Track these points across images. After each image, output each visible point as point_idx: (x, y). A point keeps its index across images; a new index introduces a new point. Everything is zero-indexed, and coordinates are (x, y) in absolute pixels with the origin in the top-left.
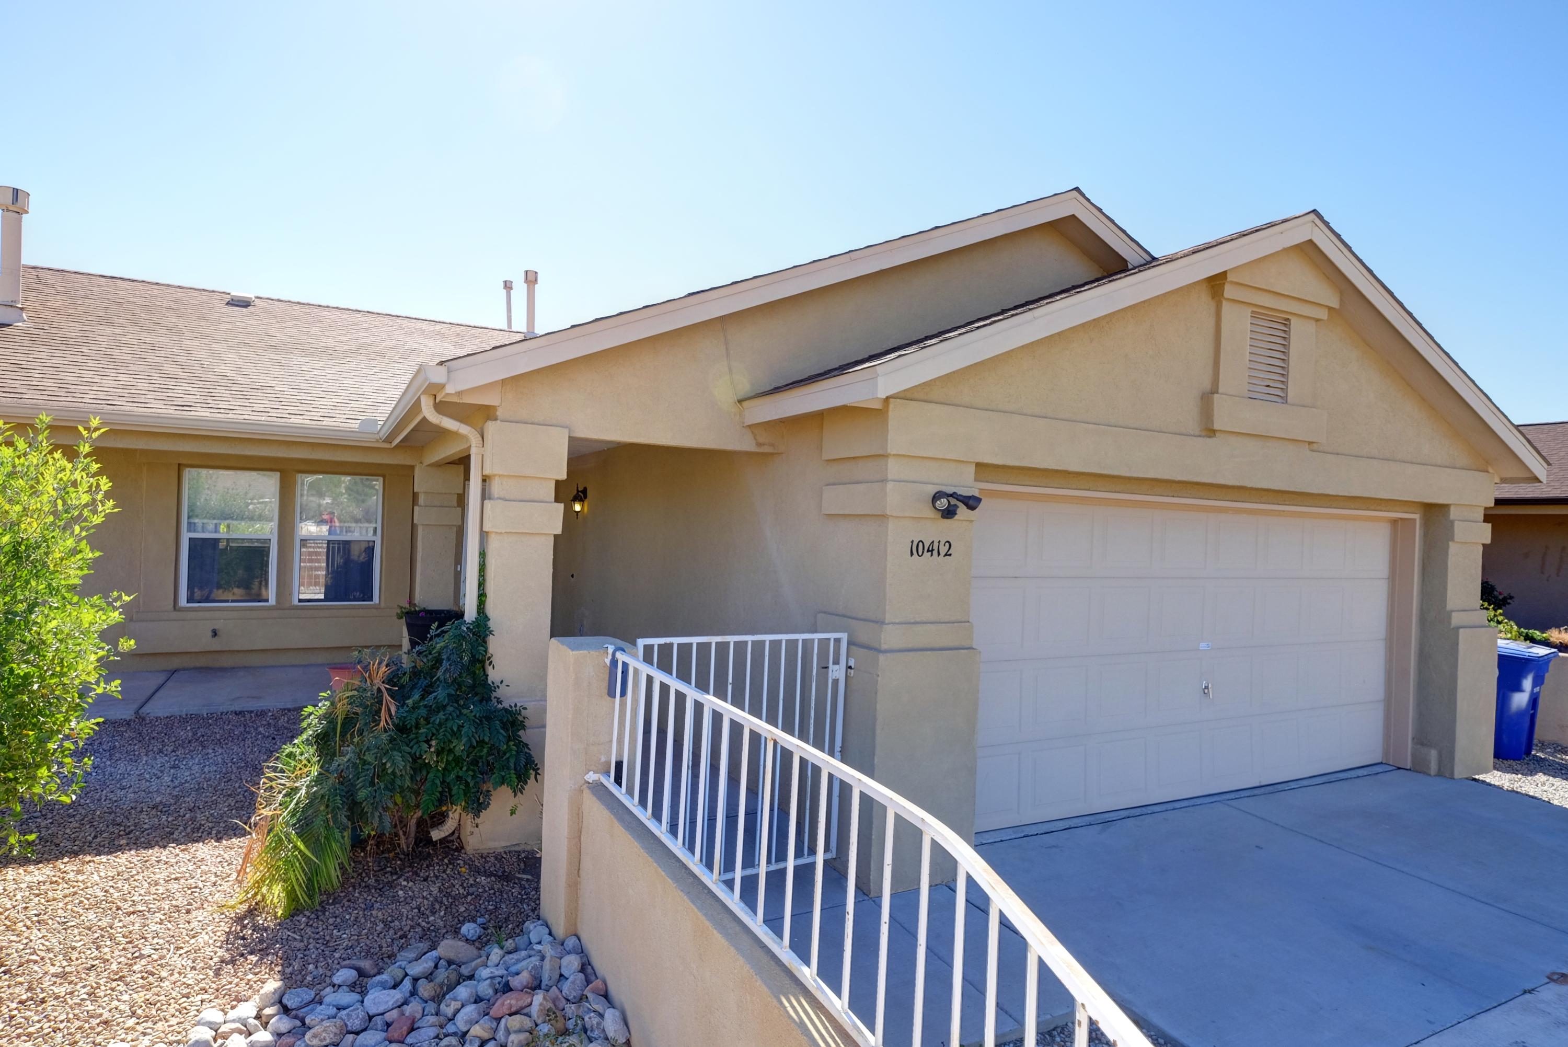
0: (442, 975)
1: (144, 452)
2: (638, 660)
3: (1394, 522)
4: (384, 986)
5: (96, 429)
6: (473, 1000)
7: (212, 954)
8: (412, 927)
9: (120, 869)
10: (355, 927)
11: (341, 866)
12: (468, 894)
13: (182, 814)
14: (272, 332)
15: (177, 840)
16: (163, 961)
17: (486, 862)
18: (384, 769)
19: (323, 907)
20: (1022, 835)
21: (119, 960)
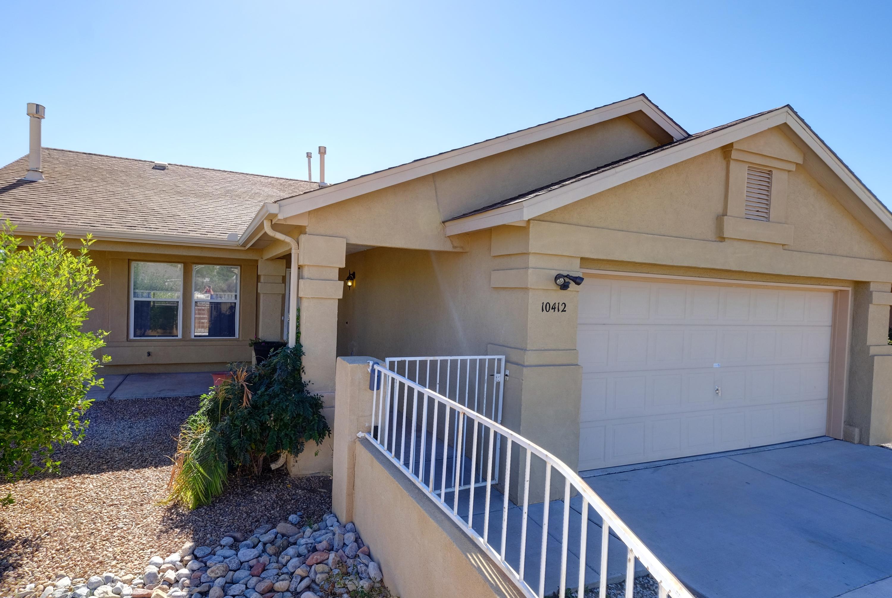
0: (279, 542)
1: (110, 252)
2: (387, 370)
3: (836, 292)
4: (248, 547)
5: (90, 240)
6: (296, 556)
7: (155, 527)
8: (262, 516)
9: (104, 482)
10: (231, 515)
11: (223, 482)
12: (292, 499)
13: (136, 453)
14: (178, 184)
15: (134, 466)
16: (129, 531)
17: (302, 482)
18: (246, 429)
19: (213, 504)
20: (607, 473)
21: (106, 530)
